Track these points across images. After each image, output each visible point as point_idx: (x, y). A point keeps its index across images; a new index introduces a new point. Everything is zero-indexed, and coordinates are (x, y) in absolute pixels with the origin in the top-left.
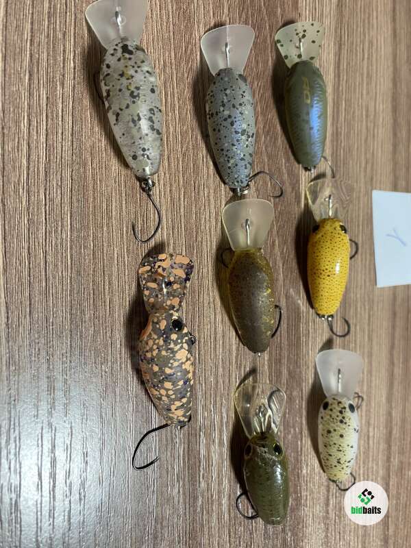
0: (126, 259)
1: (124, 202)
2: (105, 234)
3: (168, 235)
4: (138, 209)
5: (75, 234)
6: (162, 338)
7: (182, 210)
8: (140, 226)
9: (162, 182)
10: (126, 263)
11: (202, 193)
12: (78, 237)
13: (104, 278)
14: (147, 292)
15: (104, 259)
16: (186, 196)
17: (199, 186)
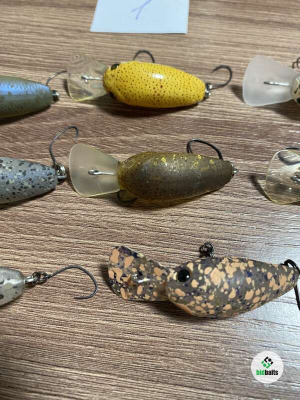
0: (110, 311)
1: (53, 305)
2: (82, 330)
3: (93, 260)
4: (62, 290)
5: (76, 365)
6: (195, 297)
7: (72, 240)
8: (79, 291)
9: (41, 260)
10: (114, 311)
11: (59, 217)
12: (79, 361)
13: (126, 339)
14: (147, 297)
15: (107, 337)
16: (59, 234)
17: (51, 219)
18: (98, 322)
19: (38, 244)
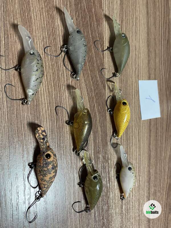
18: (25, 113)
19: (50, 83)
